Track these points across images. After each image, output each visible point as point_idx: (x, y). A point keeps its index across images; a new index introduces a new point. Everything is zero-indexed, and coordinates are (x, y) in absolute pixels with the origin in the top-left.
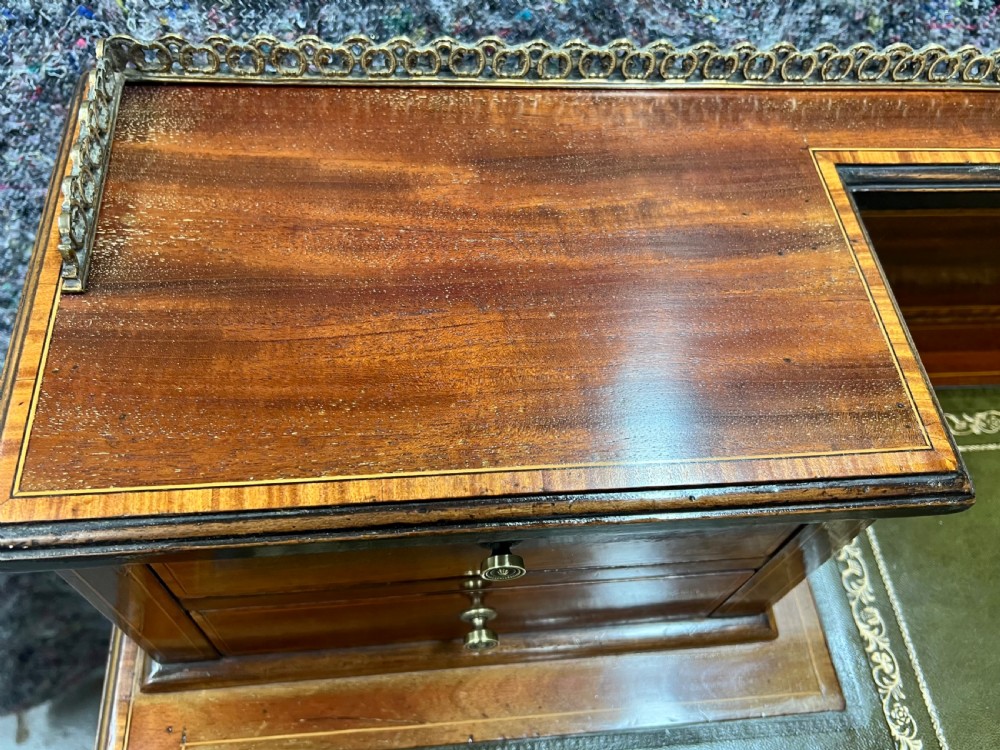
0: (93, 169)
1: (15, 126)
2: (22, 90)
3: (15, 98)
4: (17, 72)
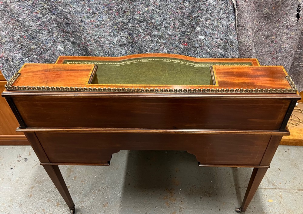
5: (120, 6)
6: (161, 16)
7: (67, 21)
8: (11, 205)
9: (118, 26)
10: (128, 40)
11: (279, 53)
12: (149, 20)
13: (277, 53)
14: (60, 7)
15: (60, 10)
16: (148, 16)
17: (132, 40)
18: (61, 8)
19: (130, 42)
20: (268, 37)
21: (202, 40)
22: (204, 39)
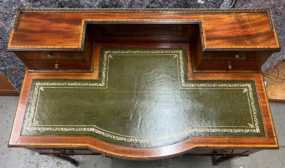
0: (16, 21)
1: (14, 14)
2: (14, 10)
3: (13, 11)
4: (13, 8)
8: (25, 153)
10: (111, 2)
11: (279, 27)
13: (277, 26)
17: (117, 2)
19: (114, 5)
20: (274, 7)
21: (201, 5)
22: (204, 4)
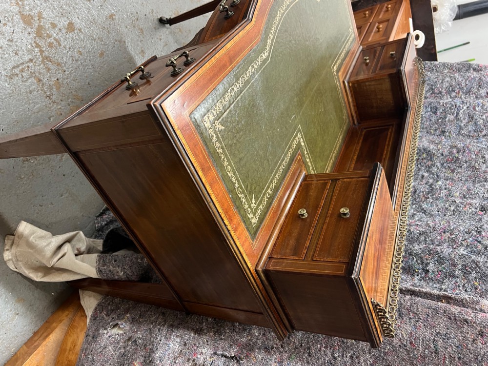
5: (465, 165)
6: (438, 211)
7: (441, 110)
9: (425, 159)
12: (433, 195)
14: (466, 106)
15: (461, 106)
16: (441, 195)
18: (465, 108)
